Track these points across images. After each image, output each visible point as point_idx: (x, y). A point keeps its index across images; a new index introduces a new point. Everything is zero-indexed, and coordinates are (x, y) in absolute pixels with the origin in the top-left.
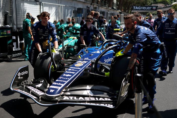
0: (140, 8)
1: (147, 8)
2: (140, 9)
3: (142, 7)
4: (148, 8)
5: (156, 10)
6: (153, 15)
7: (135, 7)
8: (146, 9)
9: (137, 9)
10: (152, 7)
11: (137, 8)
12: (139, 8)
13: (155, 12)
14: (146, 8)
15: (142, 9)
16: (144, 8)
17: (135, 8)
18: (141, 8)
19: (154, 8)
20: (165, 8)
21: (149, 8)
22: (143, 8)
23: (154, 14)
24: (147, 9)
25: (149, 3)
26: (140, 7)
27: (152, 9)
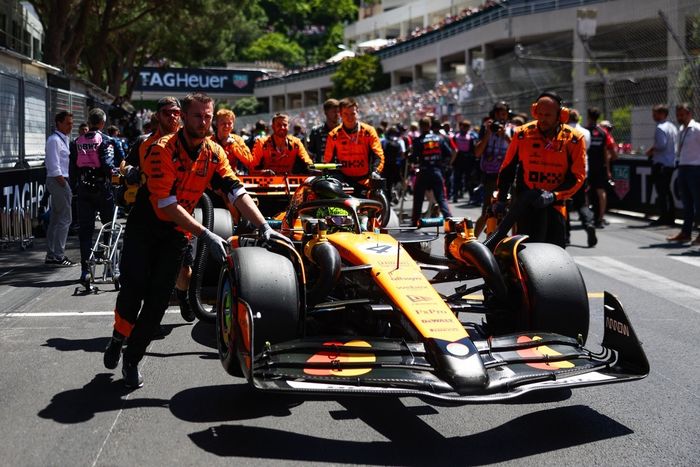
0: (173, 81)
1: (204, 82)
2: (172, 84)
3: (182, 76)
4: (211, 81)
5: (248, 89)
6: (238, 112)
7: (148, 74)
8: (203, 86)
9: (159, 81)
10: (231, 73)
11: (156, 78)
12: (169, 79)
13: (247, 101)
14: (201, 78)
15: (182, 83)
16: (190, 80)
17: (149, 78)
18: (179, 80)
19: (241, 81)
20: (294, 80)
21: (218, 80)
22: (186, 80)
23: (242, 110)
24: (207, 85)
25: (227, 50)
26: (172, 75)
27: (229, 87)
